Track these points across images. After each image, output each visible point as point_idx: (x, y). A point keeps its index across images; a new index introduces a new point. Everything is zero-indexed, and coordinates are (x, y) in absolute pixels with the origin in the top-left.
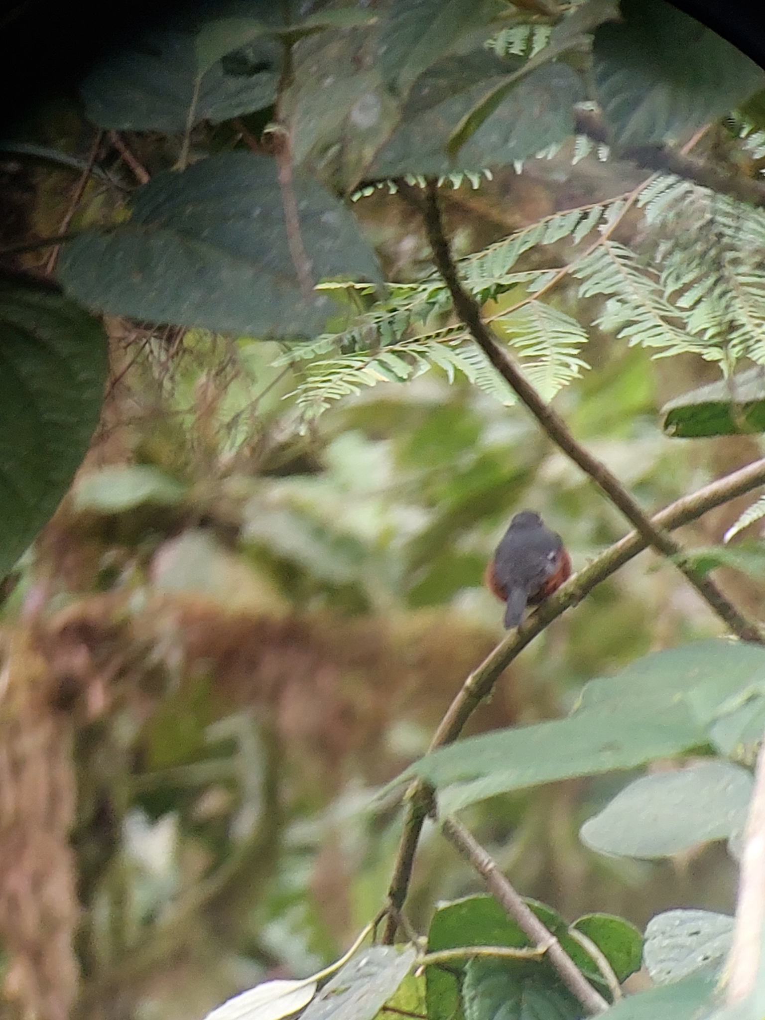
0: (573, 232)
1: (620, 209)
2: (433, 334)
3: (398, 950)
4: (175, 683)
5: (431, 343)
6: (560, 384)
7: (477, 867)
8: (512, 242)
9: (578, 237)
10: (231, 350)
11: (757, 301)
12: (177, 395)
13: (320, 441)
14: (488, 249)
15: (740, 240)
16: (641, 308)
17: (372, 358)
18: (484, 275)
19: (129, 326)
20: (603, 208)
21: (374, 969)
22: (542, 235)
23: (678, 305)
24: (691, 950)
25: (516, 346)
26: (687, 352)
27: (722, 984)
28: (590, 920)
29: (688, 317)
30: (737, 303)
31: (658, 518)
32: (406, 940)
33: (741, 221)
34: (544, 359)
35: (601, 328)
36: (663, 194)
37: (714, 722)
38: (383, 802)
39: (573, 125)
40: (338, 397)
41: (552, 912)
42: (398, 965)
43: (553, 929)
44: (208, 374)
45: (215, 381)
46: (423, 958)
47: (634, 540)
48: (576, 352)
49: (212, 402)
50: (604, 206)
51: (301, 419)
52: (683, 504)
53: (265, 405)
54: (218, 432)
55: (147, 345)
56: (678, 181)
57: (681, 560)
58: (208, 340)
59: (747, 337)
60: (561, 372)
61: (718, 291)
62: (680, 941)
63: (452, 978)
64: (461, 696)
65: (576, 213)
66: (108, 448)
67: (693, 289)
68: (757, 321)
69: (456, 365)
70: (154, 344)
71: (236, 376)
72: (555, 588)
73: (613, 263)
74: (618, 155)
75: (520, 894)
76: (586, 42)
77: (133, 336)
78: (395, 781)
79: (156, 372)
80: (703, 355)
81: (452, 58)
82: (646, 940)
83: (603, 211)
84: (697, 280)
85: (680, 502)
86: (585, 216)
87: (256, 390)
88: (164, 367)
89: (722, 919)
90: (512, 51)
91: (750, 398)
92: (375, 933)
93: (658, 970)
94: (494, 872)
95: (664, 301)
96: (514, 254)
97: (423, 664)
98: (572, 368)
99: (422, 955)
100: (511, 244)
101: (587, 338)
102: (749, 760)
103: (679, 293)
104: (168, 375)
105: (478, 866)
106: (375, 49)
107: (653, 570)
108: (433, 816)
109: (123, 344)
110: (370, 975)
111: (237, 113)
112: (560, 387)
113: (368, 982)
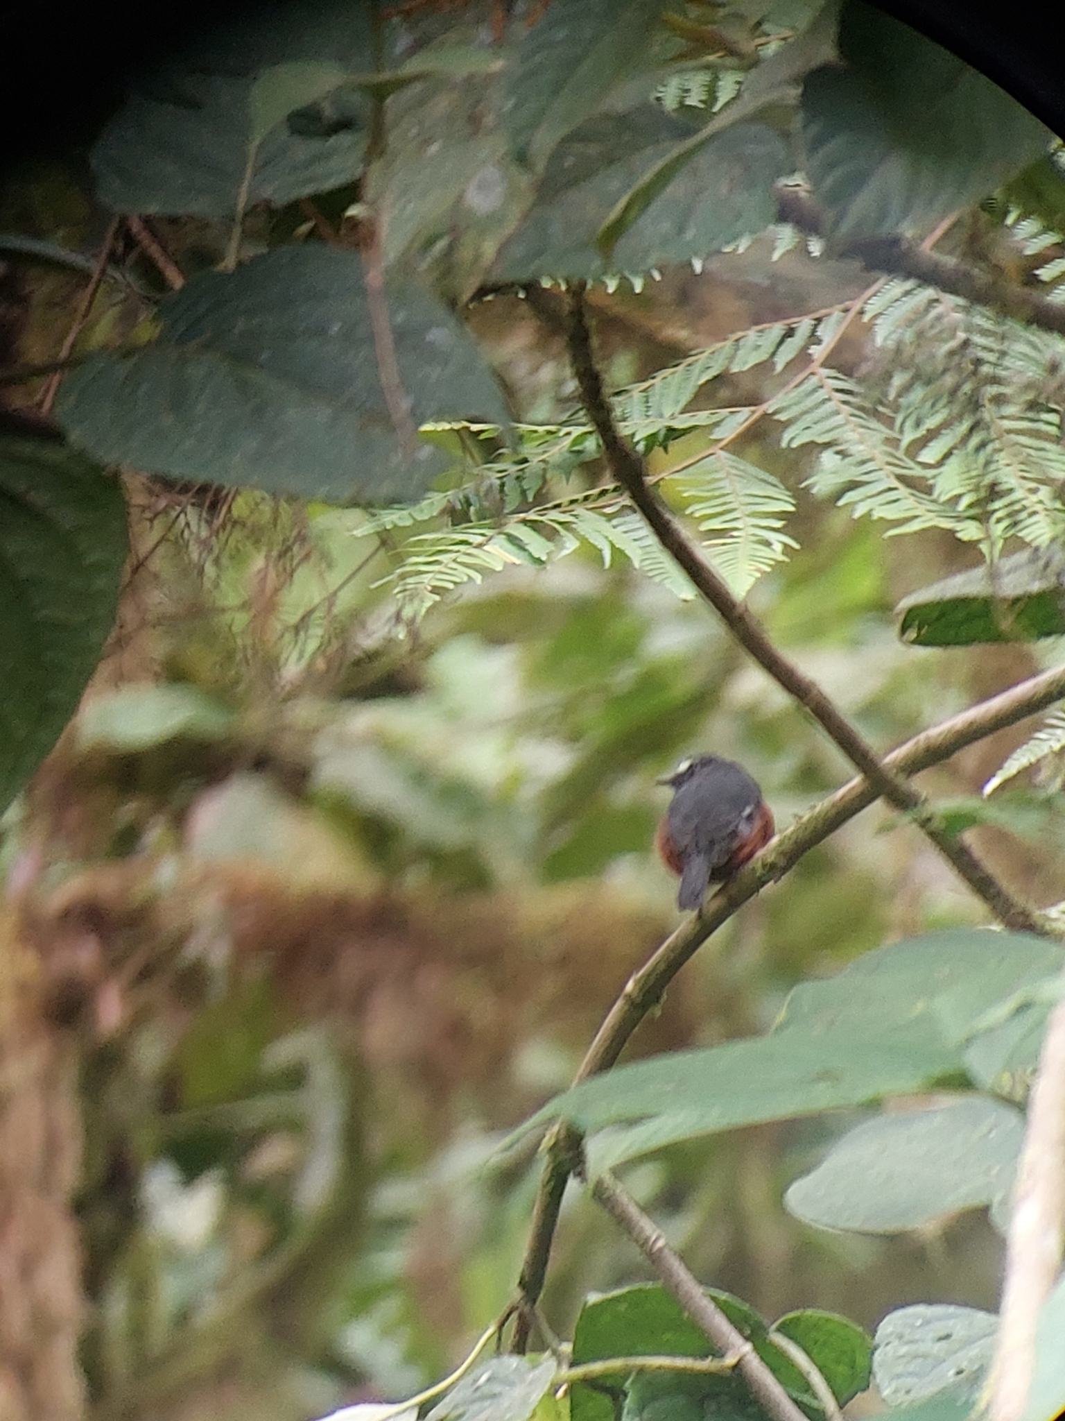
0: (773, 354)
1: (839, 323)
2: (580, 496)
3: (532, 1361)
4: (218, 989)
5: (579, 510)
6: (758, 570)
7: (642, 1246)
8: (688, 368)
9: (780, 362)
10: (300, 522)
11: (1029, 455)
12: (223, 584)
13: (423, 649)
14: (653, 378)
15: (1007, 368)
16: (870, 464)
17: (496, 531)
18: (649, 413)
19: (157, 488)
20: (816, 322)
21: (497, 1388)
22: (732, 358)
23: (921, 459)
24: (940, 1361)
25: (697, 515)
26: (935, 527)
27: (982, 1405)
28: (798, 1319)
29: (934, 477)
30: (1003, 458)
31: (892, 759)
32: (541, 1347)
33: (1006, 343)
34: (735, 533)
35: (814, 491)
36: (899, 303)
37: (969, 1041)
38: (509, 1153)
39: (774, 209)
40: (451, 586)
41: (746, 1307)
42: (530, 1384)
43: (748, 1332)
44: (267, 557)
45: (276, 566)
46: (566, 1373)
47: (859, 790)
48: (779, 524)
49: (272, 597)
50: (816, 319)
51: (398, 617)
52: (928, 738)
53: (346, 600)
54: (282, 636)
55: (182, 516)
56: (919, 286)
57: (925, 815)
58: (266, 509)
59: (1017, 507)
60: (759, 554)
61: (975, 441)
62: (923, 1348)
63: (606, 1400)
64: (619, 1005)
65: (778, 329)
66: (128, 659)
67: (941, 436)
68: (1033, 485)
69: (614, 542)
70: (192, 515)
71: (307, 557)
72: (750, 855)
73: (829, 399)
74: (836, 252)
75: (701, 1282)
76: (793, 93)
77: (162, 503)
78: (528, 1124)
79: (194, 552)
80: (957, 531)
81: (607, 116)
82: (876, 1349)
83: (816, 326)
84: (946, 424)
85: (922, 737)
86: (790, 333)
87: (334, 579)
88: (205, 545)
89: (981, 1316)
90: (688, 102)
91: (1019, 592)
92: (499, 1339)
93: (893, 1390)
94: (666, 1251)
95: (900, 454)
96: (692, 383)
97: (564, 960)
98: (774, 547)
99: (565, 1367)
100: (688, 370)
101: (793, 505)
102: (1018, 1095)
103: (922, 443)
104: (211, 558)
105: (643, 1243)
106: (500, 103)
107: (885, 829)
108: (581, 1174)
109: (148, 515)
110: (494, 1396)
111: (308, 190)
112: (758, 575)
113: (490, 1405)
